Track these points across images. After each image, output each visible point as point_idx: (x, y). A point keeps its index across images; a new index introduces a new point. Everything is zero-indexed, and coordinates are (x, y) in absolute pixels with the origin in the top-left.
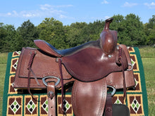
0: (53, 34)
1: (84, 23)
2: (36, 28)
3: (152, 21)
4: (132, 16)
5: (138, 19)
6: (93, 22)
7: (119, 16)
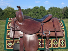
0: (10, 13)
1: (23, 9)
2: (3, 10)
3: (50, 9)
4: (42, 7)
5: (44, 8)
6: (27, 9)
7: (37, 7)
